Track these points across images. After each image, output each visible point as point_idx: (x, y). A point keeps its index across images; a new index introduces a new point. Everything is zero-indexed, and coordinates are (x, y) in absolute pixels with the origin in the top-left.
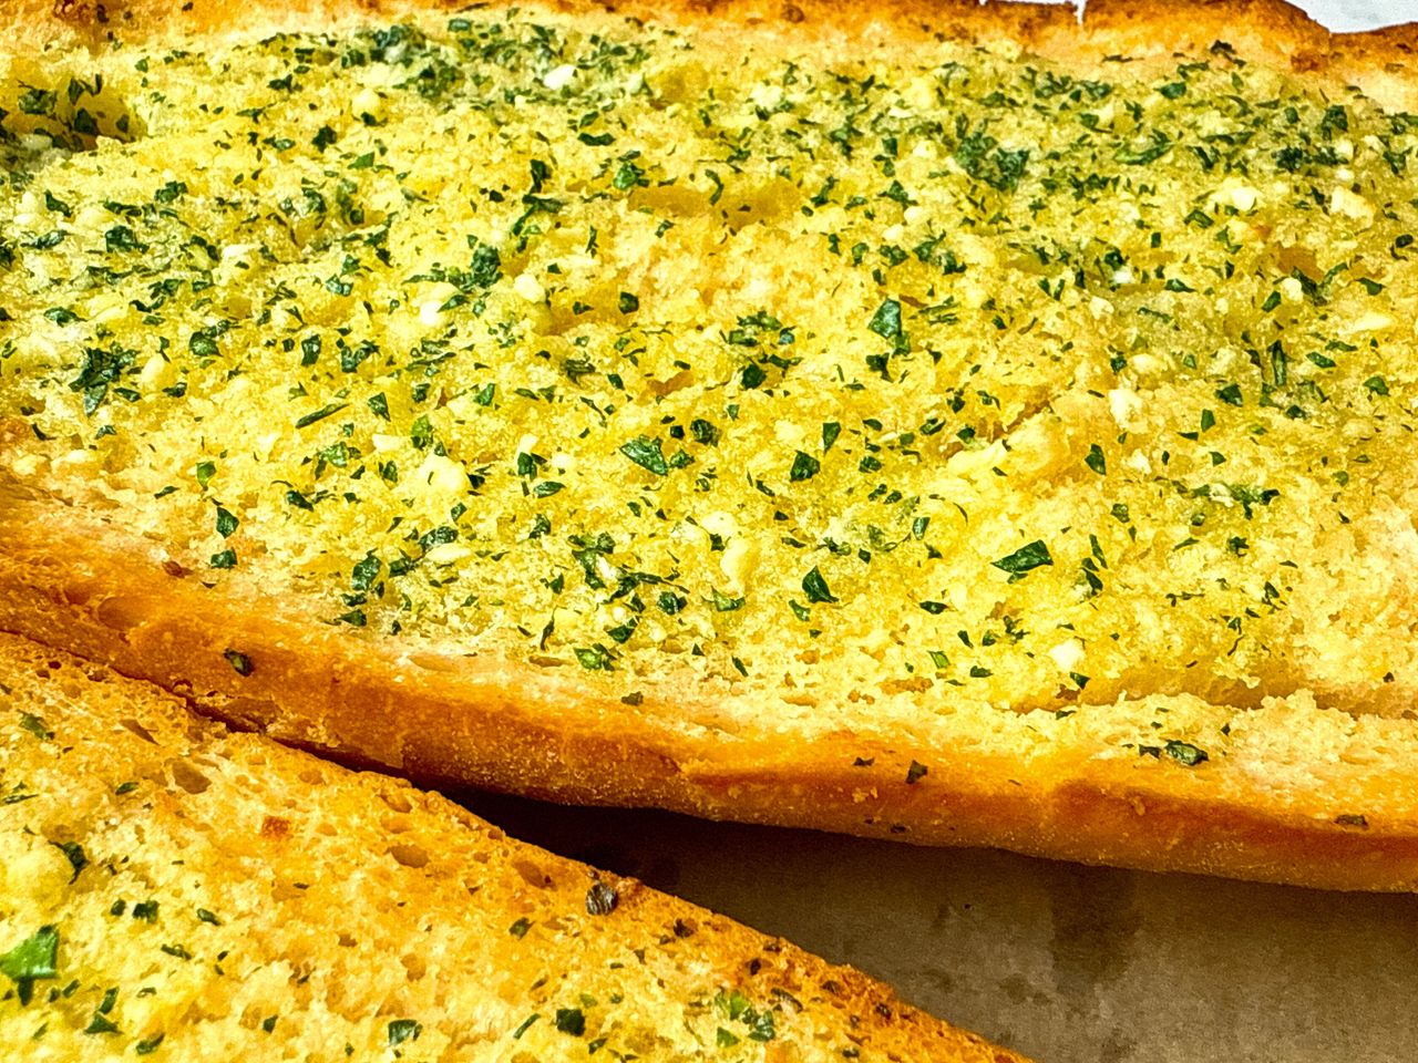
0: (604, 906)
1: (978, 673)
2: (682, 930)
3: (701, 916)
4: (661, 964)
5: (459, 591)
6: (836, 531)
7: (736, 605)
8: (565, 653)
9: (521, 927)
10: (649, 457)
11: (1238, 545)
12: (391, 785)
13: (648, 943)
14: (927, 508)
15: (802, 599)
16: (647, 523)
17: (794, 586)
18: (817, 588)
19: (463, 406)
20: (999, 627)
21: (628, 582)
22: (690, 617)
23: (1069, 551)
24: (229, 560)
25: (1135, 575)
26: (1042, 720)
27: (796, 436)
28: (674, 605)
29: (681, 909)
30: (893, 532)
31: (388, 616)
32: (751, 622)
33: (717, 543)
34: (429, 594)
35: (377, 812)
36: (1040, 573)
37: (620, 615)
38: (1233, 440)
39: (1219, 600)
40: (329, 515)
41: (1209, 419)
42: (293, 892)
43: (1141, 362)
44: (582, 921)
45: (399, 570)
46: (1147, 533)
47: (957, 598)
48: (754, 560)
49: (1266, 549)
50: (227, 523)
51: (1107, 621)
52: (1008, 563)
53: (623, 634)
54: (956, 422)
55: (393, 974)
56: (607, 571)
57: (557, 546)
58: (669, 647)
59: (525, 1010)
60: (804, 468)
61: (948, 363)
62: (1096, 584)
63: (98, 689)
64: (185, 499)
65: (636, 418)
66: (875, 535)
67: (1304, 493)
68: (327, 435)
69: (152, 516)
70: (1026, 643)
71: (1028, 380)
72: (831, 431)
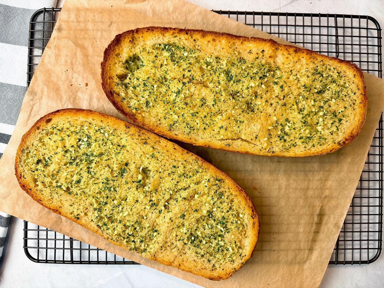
0: (187, 153)
1: (215, 137)
2: (192, 155)
3: (194, 154)
4: (191, 157)
5: (177, 128)
6: (207, 122)
7: (198, 130)
8: (185, 133)
9: (182, 154)
10: (193, 115)
11: (239, 127)
12: (173, 143)
13: (190, 156)
14: (214, 122)
15: (203, 129)
16: (192, 122)
17: (203, 128)
18: (205, 129)
19: (177, 108)
20: (218, 133)
21: (190, 127)
22: (195, 131)
23: (225, 127)
24: (160, 124)
25: (230, 129)
26: (219, 141)
27: (205, 114)
28: (194, 130)
29: (192, 154)
30: (212, 123)
31: (172, 129)
32: (200, 131)
33: (197, 124)
34: (176, 128)
35: (173, 145)
36: (222, 129)
37: (190, 131)
38: (241, 116)
39: (235, 131)
40: (167, 120)
41: (240, 114)
42: (168, 151)
43: (236, 107)
44: (186, 154)
45: (173, 125)
46: (231, 125)
47: (215, 130)
48: (200, 125)
49: (241, 128)
50: (160, 120)
51: (226, 134)
52: (220, 128)
53: (190, 132)
54: (218, 112)
55: (174, 157)
56: (189, 127)
57: (185, 124)
58: (193, 133)
59: (182, 160)
60: (205, 117)
61: (219, 106)
62: (226, 130)
63: (152, 134)
64: (156, 118)
65: (192, 111)
66: (210, 123)
67: (246, 122)
68: (166, 111)
69: (154, 120)
70: (220, 135)
71: (226, 109)
72: (208, 113)
